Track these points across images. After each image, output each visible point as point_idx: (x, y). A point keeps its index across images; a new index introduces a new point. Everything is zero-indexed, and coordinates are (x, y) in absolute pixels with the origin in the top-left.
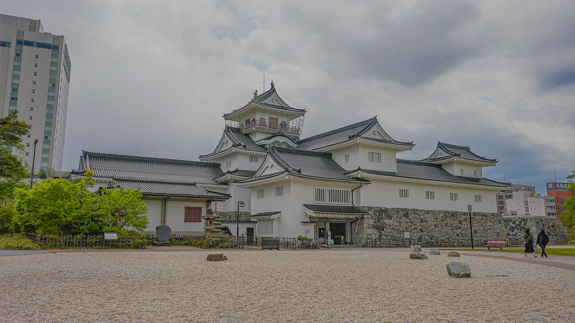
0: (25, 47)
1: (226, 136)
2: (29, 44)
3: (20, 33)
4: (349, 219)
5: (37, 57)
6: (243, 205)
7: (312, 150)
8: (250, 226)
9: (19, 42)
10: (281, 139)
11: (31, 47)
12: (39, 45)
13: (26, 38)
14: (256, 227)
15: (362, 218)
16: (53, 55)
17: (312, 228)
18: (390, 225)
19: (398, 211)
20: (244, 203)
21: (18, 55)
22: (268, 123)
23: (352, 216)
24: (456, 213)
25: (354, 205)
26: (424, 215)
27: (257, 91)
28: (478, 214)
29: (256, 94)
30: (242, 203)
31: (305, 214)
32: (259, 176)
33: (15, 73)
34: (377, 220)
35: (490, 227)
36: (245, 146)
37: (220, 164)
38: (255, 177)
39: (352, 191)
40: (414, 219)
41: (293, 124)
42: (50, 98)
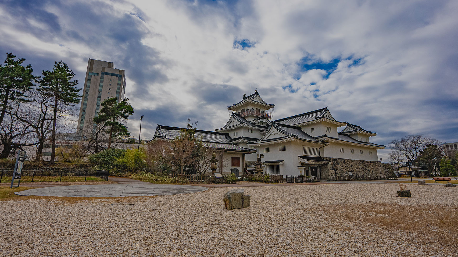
0: (105, 75)
1: (233, 118)
2: (107, 74)
3: (103, 69)
4: (319, 165)
5: (111, 80)
7: (292, 125)
9: (103, 73)
10: (264, 120)
11: (108, 76)
12: (113, 75)
13: (106, 71)
15: (327, 164)
16: (119, 80)
17: (302, 170)
18: (339, 168)
19: (341, 160)
20: (263, 155)
22: (255, 111)
23: (321, 163)
24: (364, 161)
25: (321, 157)
26: (351, 162)
27: (245, 94)
28: (372, 162)
31: (299, 161)
32: (266, 140)
34: (333, 165)
35: (377, 169)
36: (246, 124)
37: (228, 134)
38: (261, 141)
39: (319, 148)
40: (348, 165)
41: (268, 112)
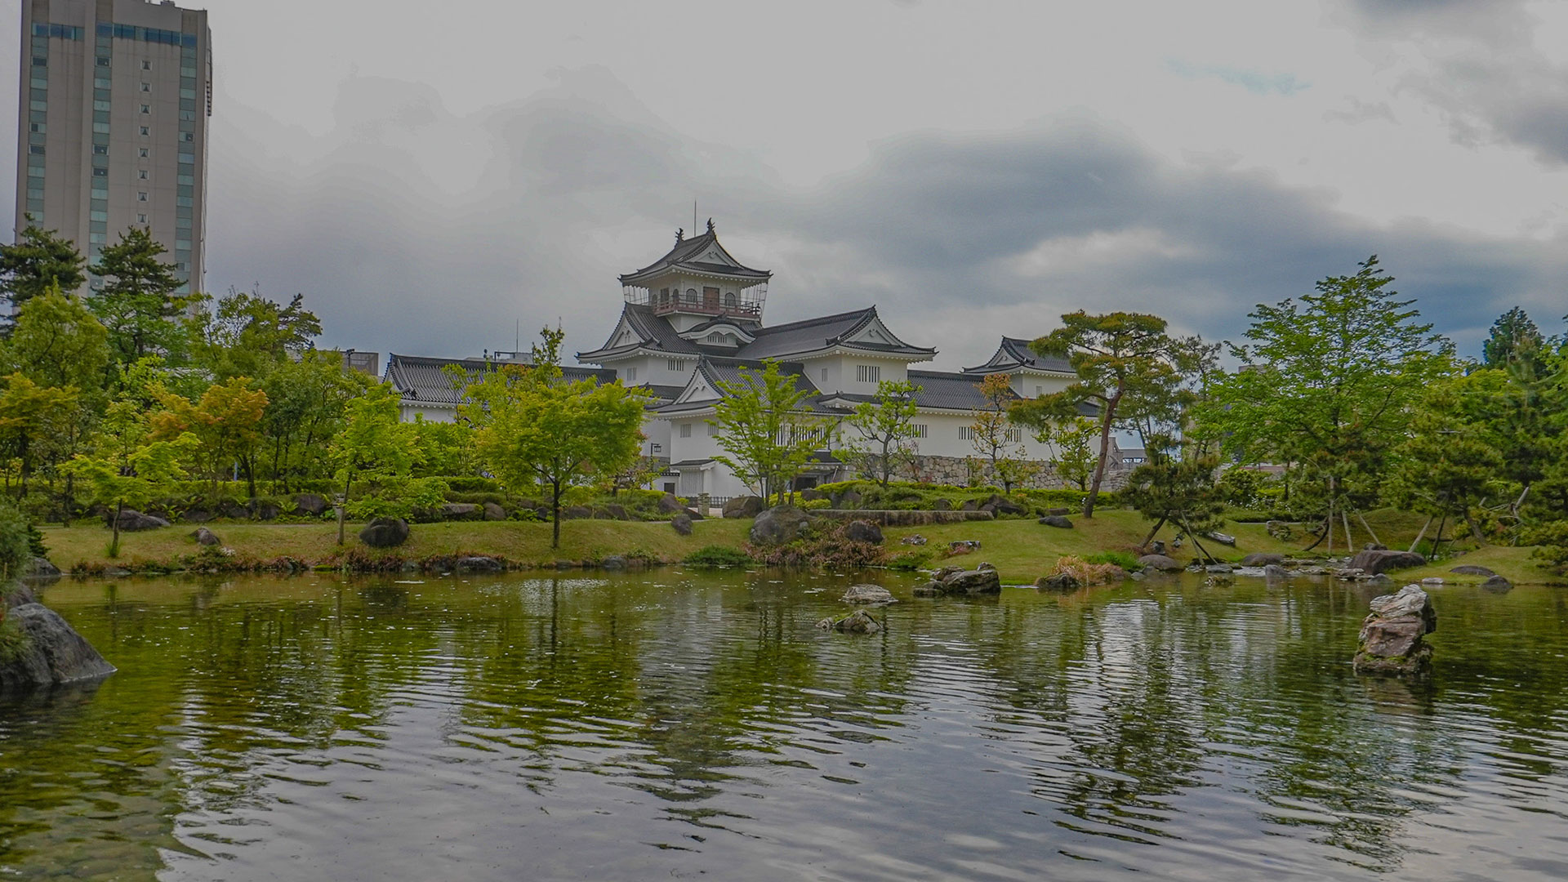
0: (116, 40)
1: (626, 323)
2: (124, 32)
3: (104, 4)
4: (822, 471)
5: (146, 66)
6: (658, 449)
8: (669, 480)
9: (102, 30)
10: (724, 329)
11: (131, 41)
12: (151, 36)
13: (118, 18)
14: (679, 482)
15: (840, 470)
16: (185, 61)
19: (906, 458)
20: (660, 446)
21: (102, 62)
22: (702, 300)
23: (827, 467)
25: (831, 450)
26: (952, 466)
27: (681, 231)
29: (680, 235)
30: (658, 446)
32: (684, 403)
33: (98, 106)
36: (659, 345)
37: (615, 372)
38: (677, 404)
39: (828, 429)
41: (747, 295)
42: (184, 169)
